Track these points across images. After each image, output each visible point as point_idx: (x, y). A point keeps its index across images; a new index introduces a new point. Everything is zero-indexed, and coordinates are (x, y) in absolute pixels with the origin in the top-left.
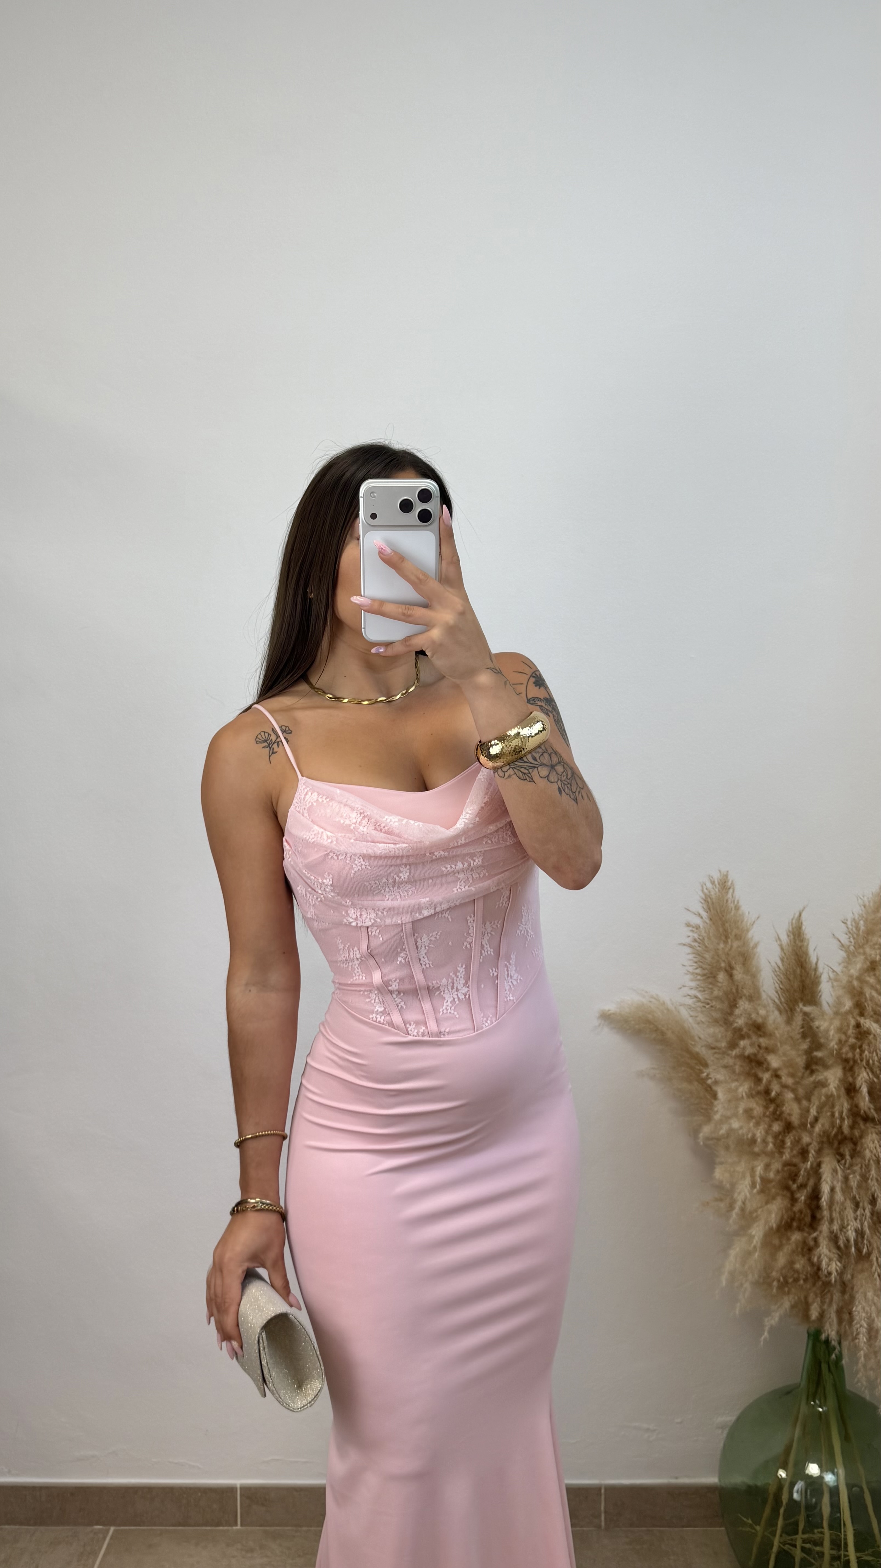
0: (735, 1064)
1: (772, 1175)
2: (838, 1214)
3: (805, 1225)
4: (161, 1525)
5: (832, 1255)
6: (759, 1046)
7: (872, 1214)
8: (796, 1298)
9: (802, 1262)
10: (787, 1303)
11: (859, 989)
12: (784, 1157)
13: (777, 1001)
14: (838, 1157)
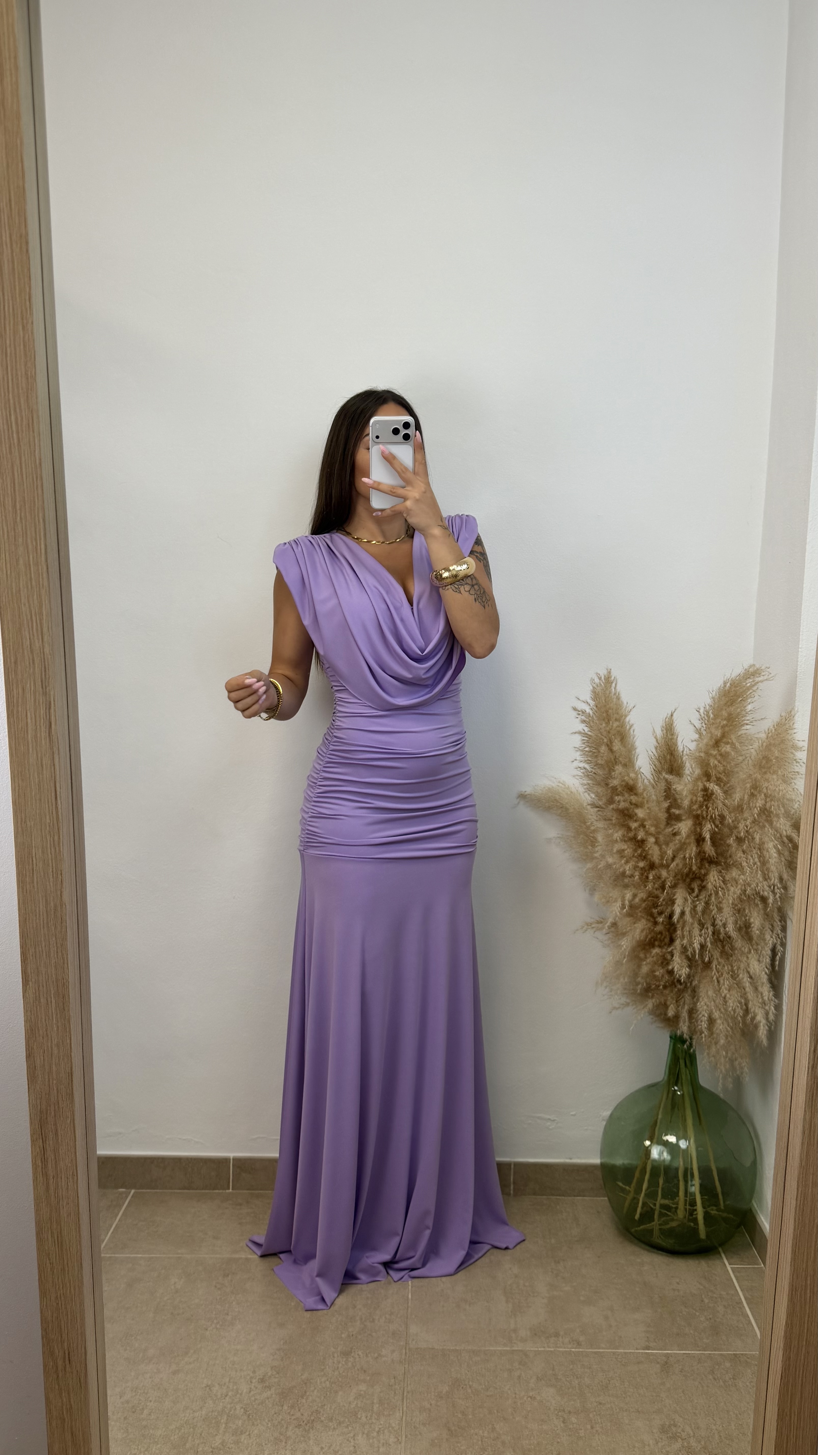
0: (612, 817)
1: (637, 900)
2: (688, 933)
3: (665, 944)
4: (171, 1188)
5: (683, 964)
6: (631, 803)
7: (714, 933)
8: (658, 1001)
9: (661, 971)
10: (650, 1004)
11: (706, 761)
12: (647, 888)
13: (652, 781)
14: (689, 890)
